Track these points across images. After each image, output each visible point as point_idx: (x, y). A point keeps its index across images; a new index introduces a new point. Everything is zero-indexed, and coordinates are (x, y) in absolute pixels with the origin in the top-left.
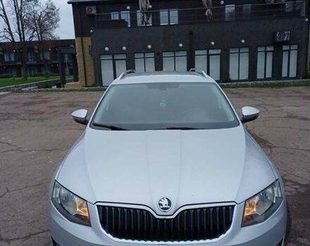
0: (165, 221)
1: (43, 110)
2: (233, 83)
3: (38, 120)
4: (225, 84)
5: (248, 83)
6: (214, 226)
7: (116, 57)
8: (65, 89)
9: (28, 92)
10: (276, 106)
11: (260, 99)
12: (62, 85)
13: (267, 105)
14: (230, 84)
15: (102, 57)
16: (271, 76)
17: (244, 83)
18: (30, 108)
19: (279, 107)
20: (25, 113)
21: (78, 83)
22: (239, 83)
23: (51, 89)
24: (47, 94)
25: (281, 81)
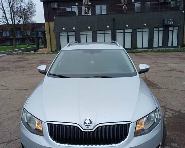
0: (88, 133)
2: (139, 50)
3: (21, 71)
4: (134, 50)
5: (148, 49)
6: (118, 136)
7: (69, 34)
8: (38, 52)
9: (16, 54)
10: (163, 64)
11: (155, 59)
12: (37, 51)
13: (158, 63)
14: (137, 50)
15: (61, 34)
16: (162, 46)
17: (145, 49)
18: (17, 64)
19: (165, 64)
20: (13, 67)
21: (47, 49)
22: (142, 50)
23: (30, 53)
24: (28, 56)
25: (167, 49)
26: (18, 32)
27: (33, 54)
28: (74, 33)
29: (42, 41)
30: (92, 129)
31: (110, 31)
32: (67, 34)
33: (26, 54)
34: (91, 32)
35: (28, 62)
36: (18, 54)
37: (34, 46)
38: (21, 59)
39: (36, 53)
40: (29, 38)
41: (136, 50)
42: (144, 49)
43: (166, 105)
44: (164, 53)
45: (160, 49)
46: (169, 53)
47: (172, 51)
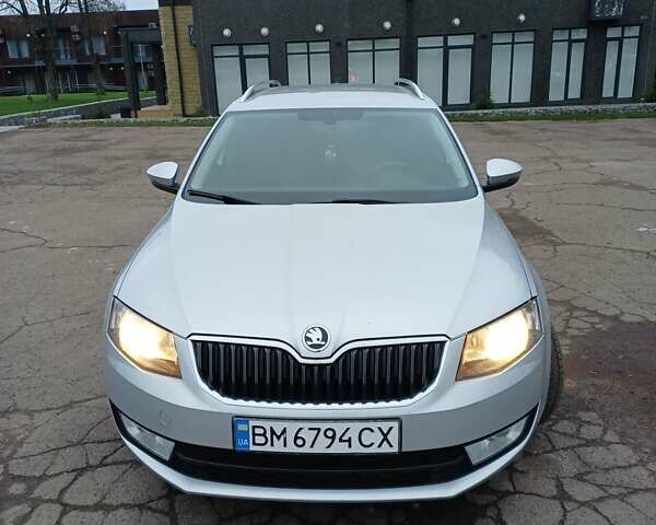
0: (316, 368)
1: (92, 166)
2: (496, 111)
3: (82, 185)
4: (480, 112)
5: (528, 109)
6: (406, 378)
7: (248, 51)
8: (139, 120)
9: (60, 125)
10: (579, 161)
11: (550, 144)
12: (133, 112)
13: (561, 158)
14: (490, 111)
15: (218, 51)
16: (578, 96)
17: (519, 110)
18: (66, 160)
19: (587, 161)
20: (54, 172)
21: (167, 107)
22: (509, 110)
23: (110, 120)
24: (102, 131)
25: (599, 107)
26: (61, 43)
27: (118, 124)
28: (264, 50)
29: (151, 80)
30: (328, 355)
31: (395, 43)
32: (241, 51)
33: (96, 124)
34: (325, 46)
35: (103, 153)
36: (65, 124)
37: (123, 97)
38: (79, 144)
39: (132, 120)
40: (102, 67)
41: (486, 111)
42: (514, 110)
43: (574, 299)
44: (584, 123)
45: (571, 108)
46: (601, 123)
47: (614, 116)
